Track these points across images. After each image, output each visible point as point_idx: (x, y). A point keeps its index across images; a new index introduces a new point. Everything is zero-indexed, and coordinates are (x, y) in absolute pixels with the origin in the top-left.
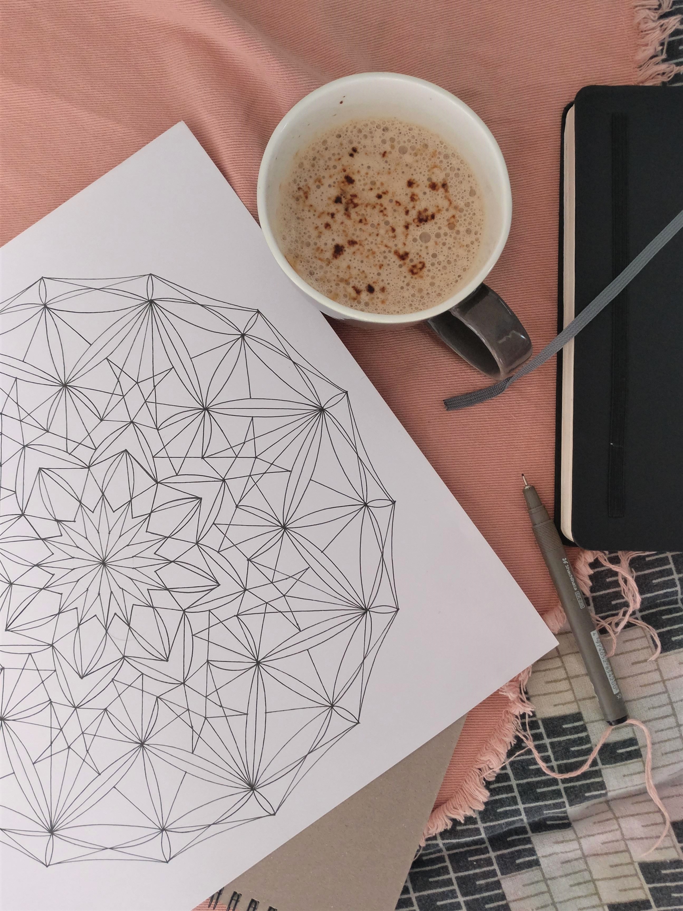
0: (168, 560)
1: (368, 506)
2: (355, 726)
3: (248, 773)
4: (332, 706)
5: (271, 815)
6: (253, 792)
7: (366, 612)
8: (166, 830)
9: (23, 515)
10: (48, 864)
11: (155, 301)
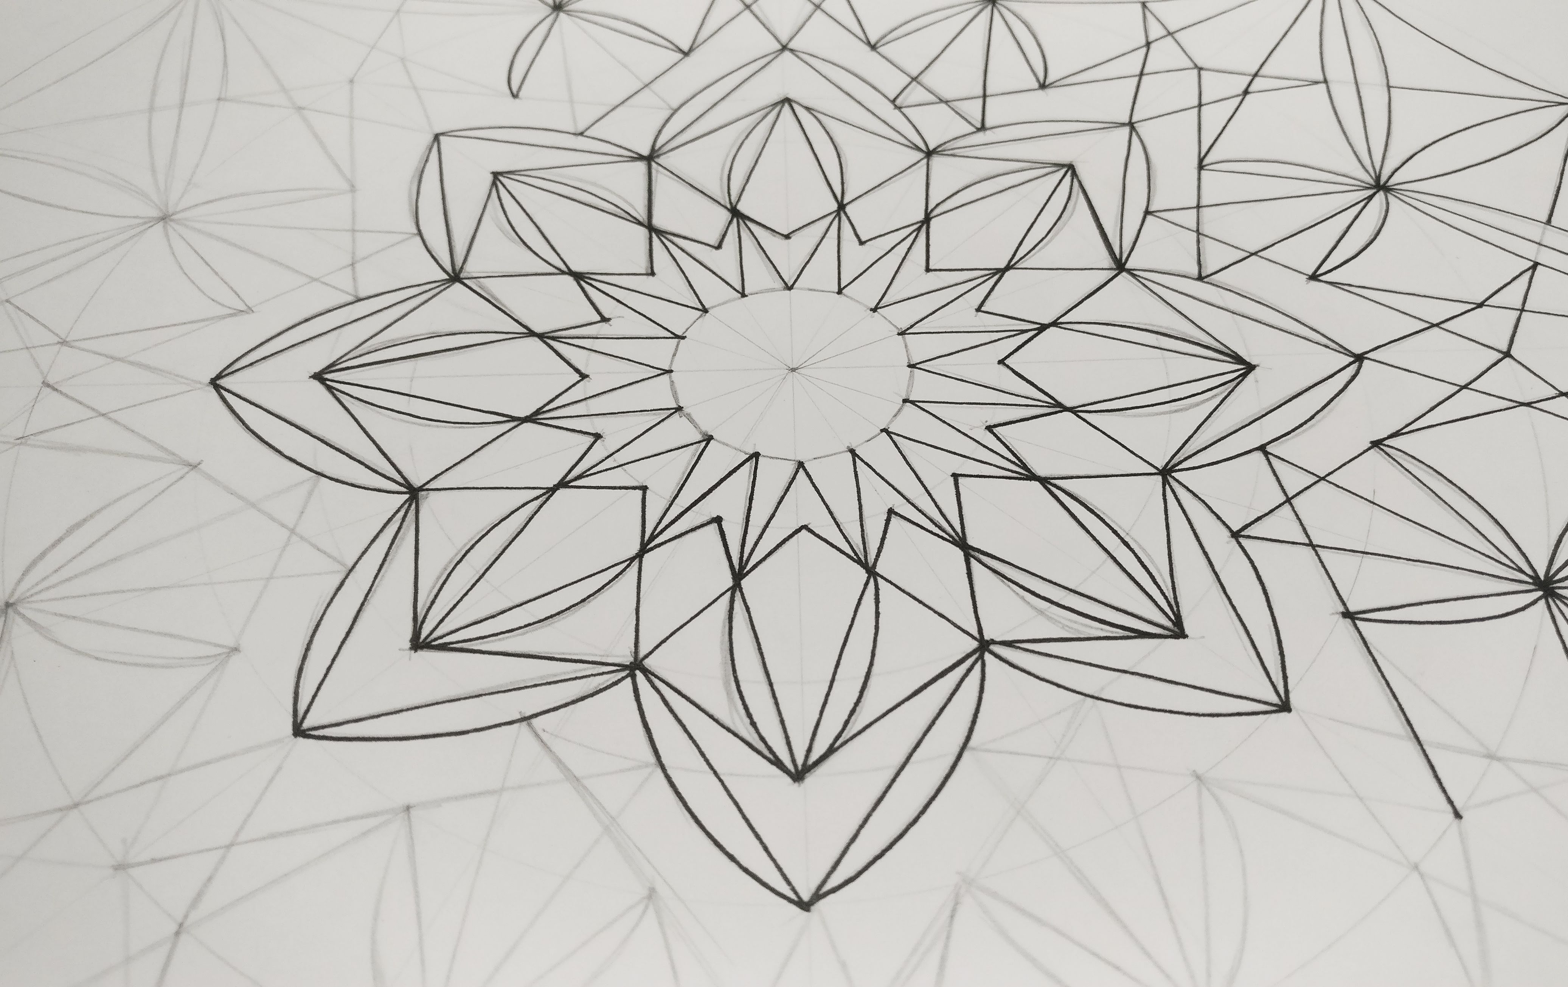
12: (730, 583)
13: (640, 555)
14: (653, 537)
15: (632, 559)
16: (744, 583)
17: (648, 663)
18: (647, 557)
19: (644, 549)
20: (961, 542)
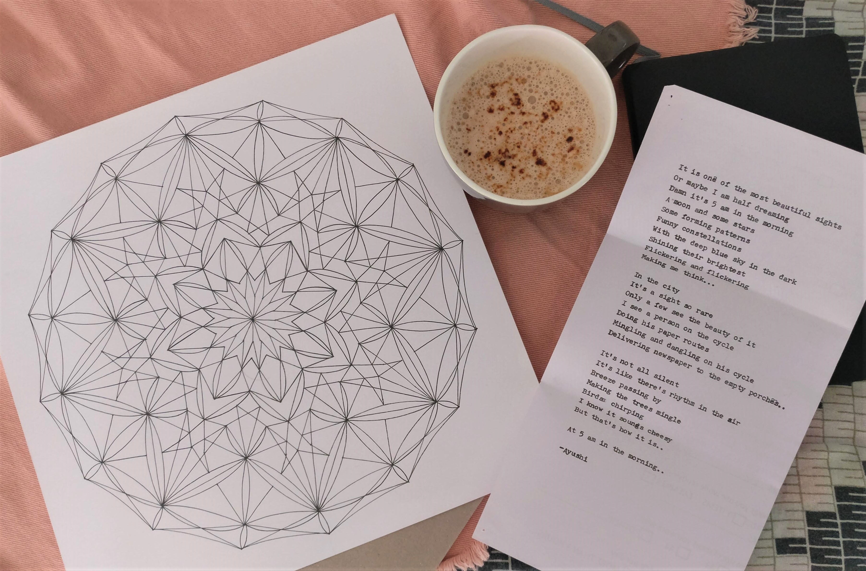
0: (301, 329)
1: (457, 327)
2: (405, 483)
3: (318, 499)
4: (392, 465)
5: (326, 533)
6: (318, 513)
7: (435, 403)
8: (247, 525)
9: (203, 269)
10: (154, 528)
11: (340, 139)
12: (258, 371)
13: (242, 370)
14: (242, 366)
15: (240, 371)
16: (261, 370)
17: (251, 390)
18: (243, 369)
19: (242, 369)
20: (294, 350)
